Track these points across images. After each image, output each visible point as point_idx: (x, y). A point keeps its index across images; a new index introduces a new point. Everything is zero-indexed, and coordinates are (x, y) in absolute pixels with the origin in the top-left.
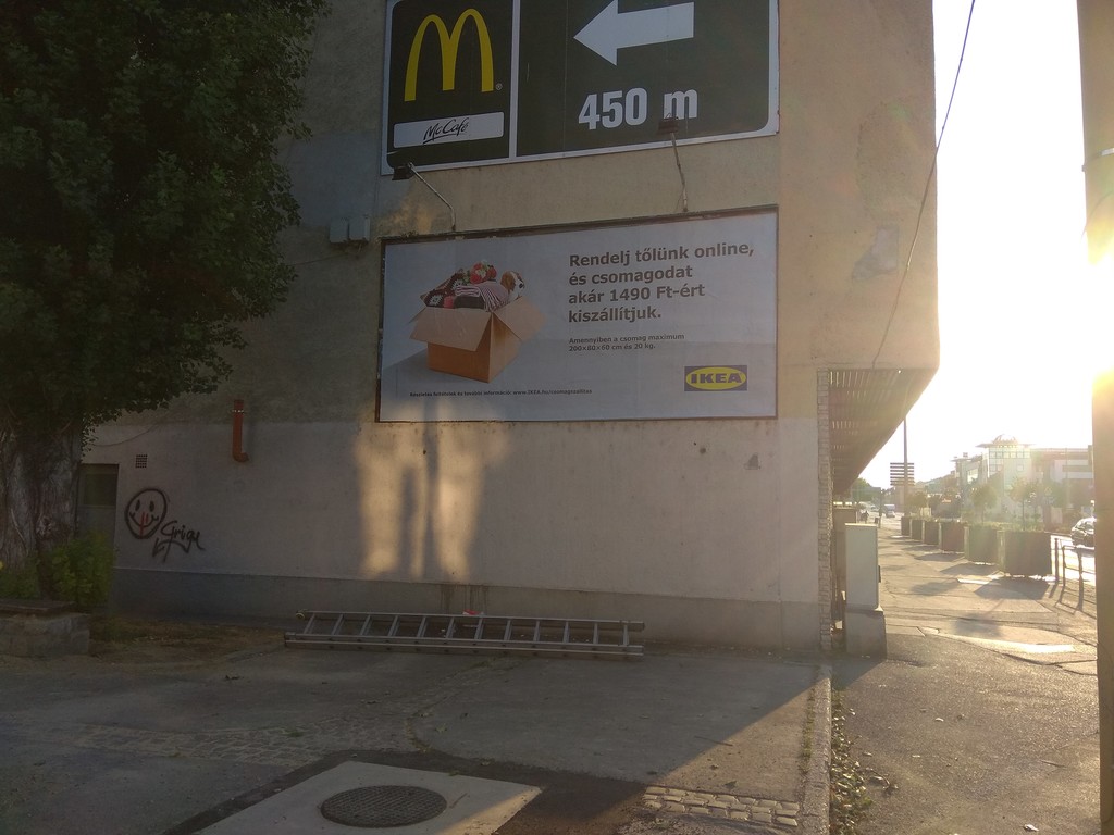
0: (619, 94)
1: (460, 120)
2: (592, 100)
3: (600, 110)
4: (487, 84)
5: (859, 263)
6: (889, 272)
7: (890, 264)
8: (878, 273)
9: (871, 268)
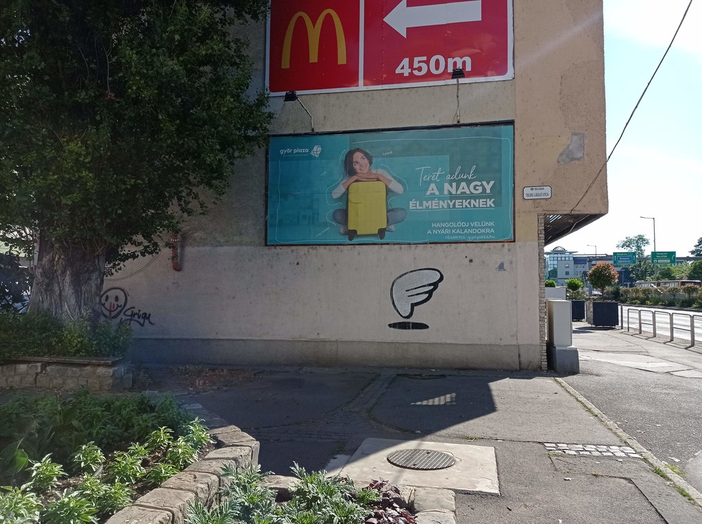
5: (561, 154)
6: (578, 159)
7: (579, 155)
8: (572, 159)
9: (568, 157)
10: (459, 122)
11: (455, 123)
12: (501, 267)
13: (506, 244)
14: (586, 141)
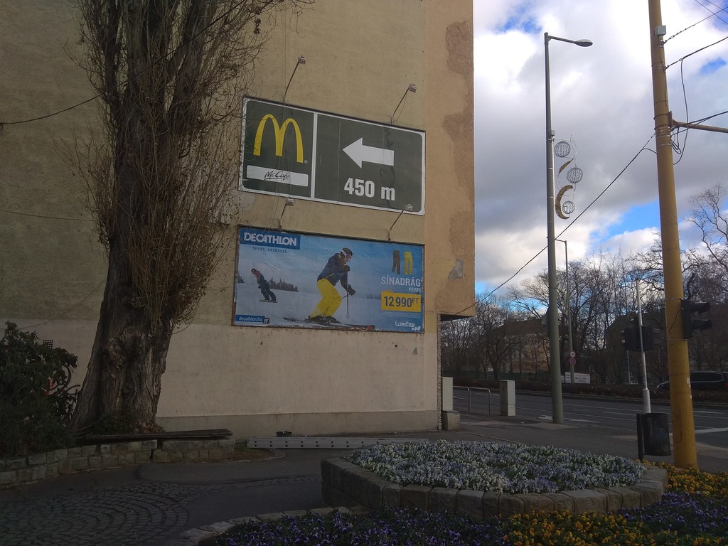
0: (363, 181)
1: (285, 173)
2: (350, 180)
3: (354, 186)
4: (300, 159)
5: (450, 273)
6: (460, 278)
7: (461, 275)
8: (457, 277)
9: (454, 276)
10: (390, 239)
11: (387, 240)
12: (415, 352)
13: (419, 335)
14: (464, 266)
